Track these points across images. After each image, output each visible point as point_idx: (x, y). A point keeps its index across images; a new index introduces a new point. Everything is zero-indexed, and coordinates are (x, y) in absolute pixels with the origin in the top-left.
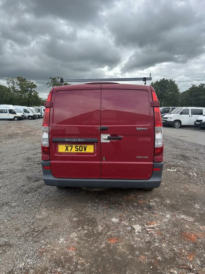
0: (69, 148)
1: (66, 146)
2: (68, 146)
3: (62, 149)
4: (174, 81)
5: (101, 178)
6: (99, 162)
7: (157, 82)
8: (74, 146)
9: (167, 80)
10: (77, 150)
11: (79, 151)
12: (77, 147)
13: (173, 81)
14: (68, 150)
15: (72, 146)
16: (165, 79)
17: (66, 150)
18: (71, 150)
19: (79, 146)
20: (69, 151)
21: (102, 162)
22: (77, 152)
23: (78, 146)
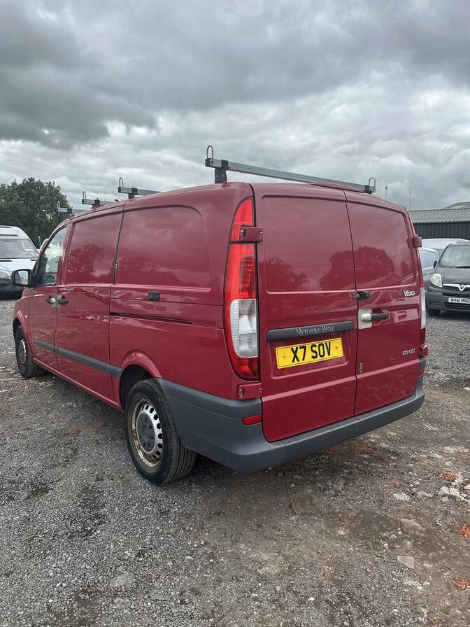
0: (300, 353)
1: (292, 349)
2: (297, 348)
3: (284, 357)
4: (58, 187)
5: (355, 416)
6: (353, 378)
7: (14, 184)
8: (308, 346)
9: (40, 184)
10: (315, 355)
11: (319, 358)
12: (314, 348)
13: (56, 186)
14: (298, 361)
15: (305, 347)
16: (36, 180)
17: (293, 361)
18: (303, 360)
19: (317, 345)
20: (301, 362)
21: (359, 377)
22: (315, 360)
23: (315, 346)
